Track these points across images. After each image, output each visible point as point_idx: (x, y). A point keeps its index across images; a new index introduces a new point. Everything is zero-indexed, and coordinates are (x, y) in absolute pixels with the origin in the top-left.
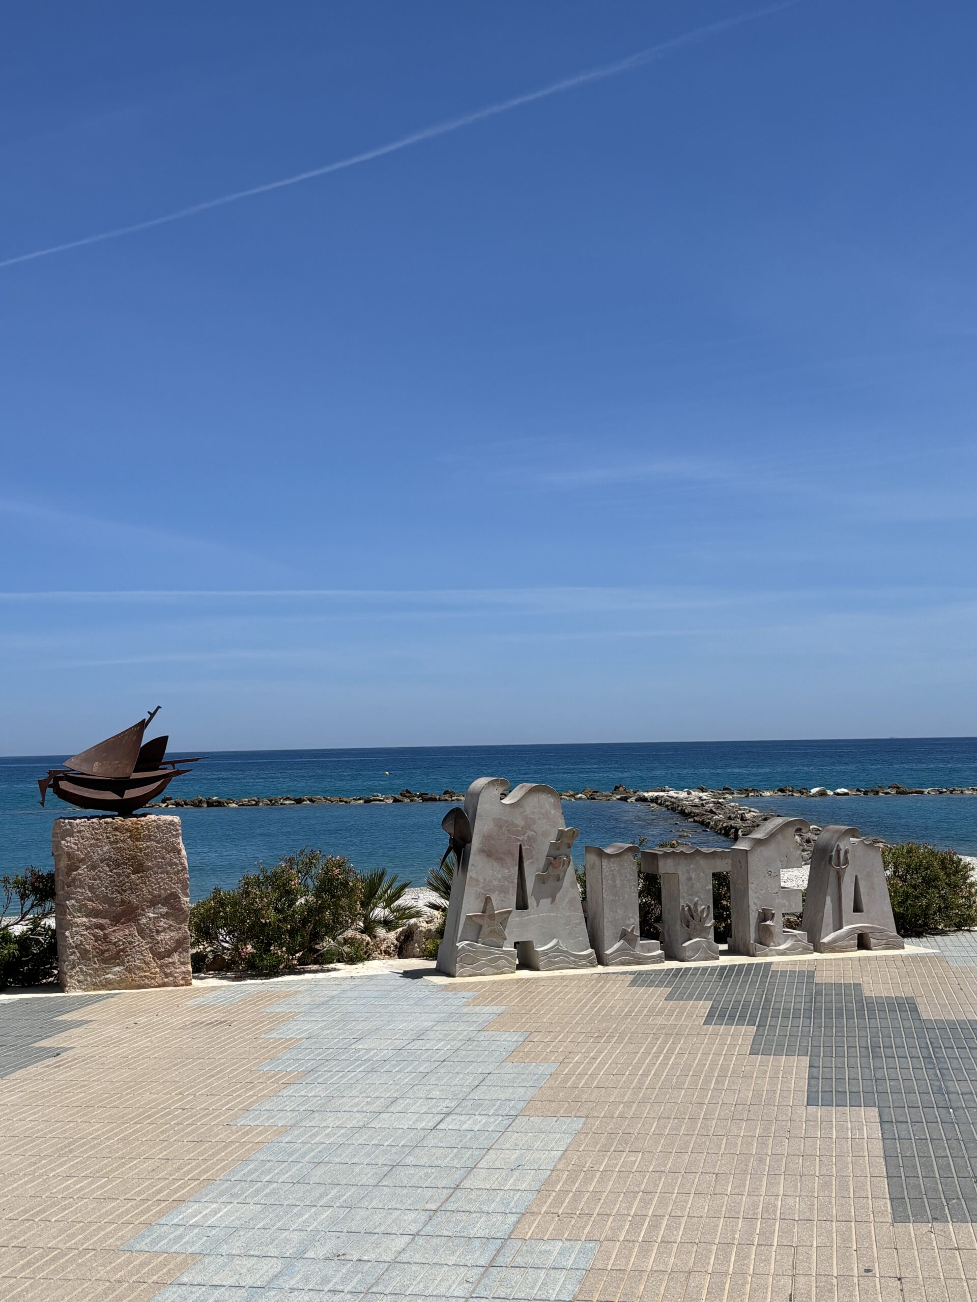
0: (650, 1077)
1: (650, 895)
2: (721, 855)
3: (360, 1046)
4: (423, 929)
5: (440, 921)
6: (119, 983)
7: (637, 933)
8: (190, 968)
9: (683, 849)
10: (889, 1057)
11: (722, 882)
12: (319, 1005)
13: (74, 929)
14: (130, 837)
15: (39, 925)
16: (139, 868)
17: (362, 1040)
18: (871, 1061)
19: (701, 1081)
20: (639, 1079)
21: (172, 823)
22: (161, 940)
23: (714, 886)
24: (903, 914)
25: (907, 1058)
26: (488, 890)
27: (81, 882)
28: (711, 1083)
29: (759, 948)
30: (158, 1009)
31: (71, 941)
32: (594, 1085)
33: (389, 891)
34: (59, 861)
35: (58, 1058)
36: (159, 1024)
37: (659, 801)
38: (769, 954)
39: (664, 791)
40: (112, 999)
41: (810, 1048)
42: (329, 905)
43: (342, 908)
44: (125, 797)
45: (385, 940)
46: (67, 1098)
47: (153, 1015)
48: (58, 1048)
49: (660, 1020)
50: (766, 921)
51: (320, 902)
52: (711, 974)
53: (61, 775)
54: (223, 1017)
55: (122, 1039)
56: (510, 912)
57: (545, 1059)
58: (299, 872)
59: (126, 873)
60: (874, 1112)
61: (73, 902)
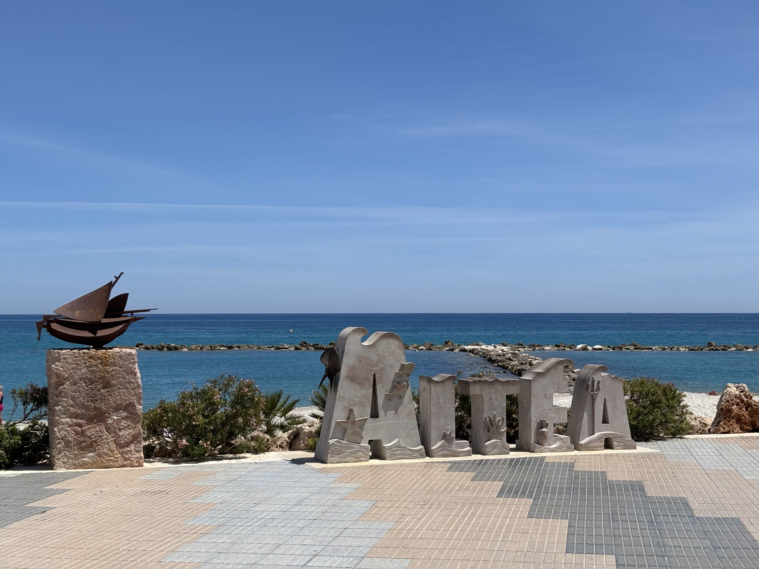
0: (458, 532)
1: (464, 410)
2: (513, 383)
3: (257, 509)
4: (306, 431)
5: (318, 425)
6: (92, 464)
7: (454, 435)
8: (142, 454)
9: (487, 379)
10: (624, 521)
11: (513, 402)
12: (231, 481)
13: (61, 426)
14: (100, 363)
15: (37, 424)
16: (107, 385)
17: (259, 505)
18: (611, 523)
19: (493, 535)
20: (450, 533)
21: (130, 354)
22: (122, 435)
23: (507, 405)
24: (636, 426)
25: (636, 522)
26: (351, 405)
27: (66, 394)
28: (500, 536)
29: (537, 446)
30: (118, 482)
31: (58, 434)
32: (419, 537)
33: (284, 406)
34: (51, 379)
35: (44, 514)
36: (118, 492)
37: (475, 352)
38: (544, 451)
39: (478, 345)
40: (87, 475)
41: (569, 514)
42: (241, 412)
43: (250, 415)
44: (97, 335)
45: (280, 438)
46: (47, 542)
47: (114, 486)
48: (45, 508)
49: (467, 494)
50: (542, 429)
51: (234, 411)
52: (504, 464)
53: (52, 319)
54: (163, 488)
55: (91, 502)
56: (366, 420)
57: (385, 519)
58: (220, 390)
59: (97, 388)
60: (612, 559)
61: (60, 407)
